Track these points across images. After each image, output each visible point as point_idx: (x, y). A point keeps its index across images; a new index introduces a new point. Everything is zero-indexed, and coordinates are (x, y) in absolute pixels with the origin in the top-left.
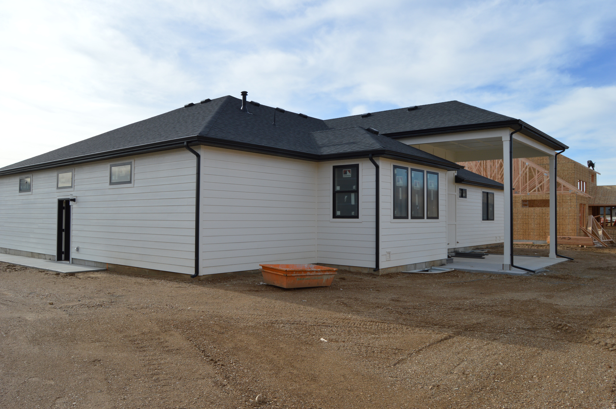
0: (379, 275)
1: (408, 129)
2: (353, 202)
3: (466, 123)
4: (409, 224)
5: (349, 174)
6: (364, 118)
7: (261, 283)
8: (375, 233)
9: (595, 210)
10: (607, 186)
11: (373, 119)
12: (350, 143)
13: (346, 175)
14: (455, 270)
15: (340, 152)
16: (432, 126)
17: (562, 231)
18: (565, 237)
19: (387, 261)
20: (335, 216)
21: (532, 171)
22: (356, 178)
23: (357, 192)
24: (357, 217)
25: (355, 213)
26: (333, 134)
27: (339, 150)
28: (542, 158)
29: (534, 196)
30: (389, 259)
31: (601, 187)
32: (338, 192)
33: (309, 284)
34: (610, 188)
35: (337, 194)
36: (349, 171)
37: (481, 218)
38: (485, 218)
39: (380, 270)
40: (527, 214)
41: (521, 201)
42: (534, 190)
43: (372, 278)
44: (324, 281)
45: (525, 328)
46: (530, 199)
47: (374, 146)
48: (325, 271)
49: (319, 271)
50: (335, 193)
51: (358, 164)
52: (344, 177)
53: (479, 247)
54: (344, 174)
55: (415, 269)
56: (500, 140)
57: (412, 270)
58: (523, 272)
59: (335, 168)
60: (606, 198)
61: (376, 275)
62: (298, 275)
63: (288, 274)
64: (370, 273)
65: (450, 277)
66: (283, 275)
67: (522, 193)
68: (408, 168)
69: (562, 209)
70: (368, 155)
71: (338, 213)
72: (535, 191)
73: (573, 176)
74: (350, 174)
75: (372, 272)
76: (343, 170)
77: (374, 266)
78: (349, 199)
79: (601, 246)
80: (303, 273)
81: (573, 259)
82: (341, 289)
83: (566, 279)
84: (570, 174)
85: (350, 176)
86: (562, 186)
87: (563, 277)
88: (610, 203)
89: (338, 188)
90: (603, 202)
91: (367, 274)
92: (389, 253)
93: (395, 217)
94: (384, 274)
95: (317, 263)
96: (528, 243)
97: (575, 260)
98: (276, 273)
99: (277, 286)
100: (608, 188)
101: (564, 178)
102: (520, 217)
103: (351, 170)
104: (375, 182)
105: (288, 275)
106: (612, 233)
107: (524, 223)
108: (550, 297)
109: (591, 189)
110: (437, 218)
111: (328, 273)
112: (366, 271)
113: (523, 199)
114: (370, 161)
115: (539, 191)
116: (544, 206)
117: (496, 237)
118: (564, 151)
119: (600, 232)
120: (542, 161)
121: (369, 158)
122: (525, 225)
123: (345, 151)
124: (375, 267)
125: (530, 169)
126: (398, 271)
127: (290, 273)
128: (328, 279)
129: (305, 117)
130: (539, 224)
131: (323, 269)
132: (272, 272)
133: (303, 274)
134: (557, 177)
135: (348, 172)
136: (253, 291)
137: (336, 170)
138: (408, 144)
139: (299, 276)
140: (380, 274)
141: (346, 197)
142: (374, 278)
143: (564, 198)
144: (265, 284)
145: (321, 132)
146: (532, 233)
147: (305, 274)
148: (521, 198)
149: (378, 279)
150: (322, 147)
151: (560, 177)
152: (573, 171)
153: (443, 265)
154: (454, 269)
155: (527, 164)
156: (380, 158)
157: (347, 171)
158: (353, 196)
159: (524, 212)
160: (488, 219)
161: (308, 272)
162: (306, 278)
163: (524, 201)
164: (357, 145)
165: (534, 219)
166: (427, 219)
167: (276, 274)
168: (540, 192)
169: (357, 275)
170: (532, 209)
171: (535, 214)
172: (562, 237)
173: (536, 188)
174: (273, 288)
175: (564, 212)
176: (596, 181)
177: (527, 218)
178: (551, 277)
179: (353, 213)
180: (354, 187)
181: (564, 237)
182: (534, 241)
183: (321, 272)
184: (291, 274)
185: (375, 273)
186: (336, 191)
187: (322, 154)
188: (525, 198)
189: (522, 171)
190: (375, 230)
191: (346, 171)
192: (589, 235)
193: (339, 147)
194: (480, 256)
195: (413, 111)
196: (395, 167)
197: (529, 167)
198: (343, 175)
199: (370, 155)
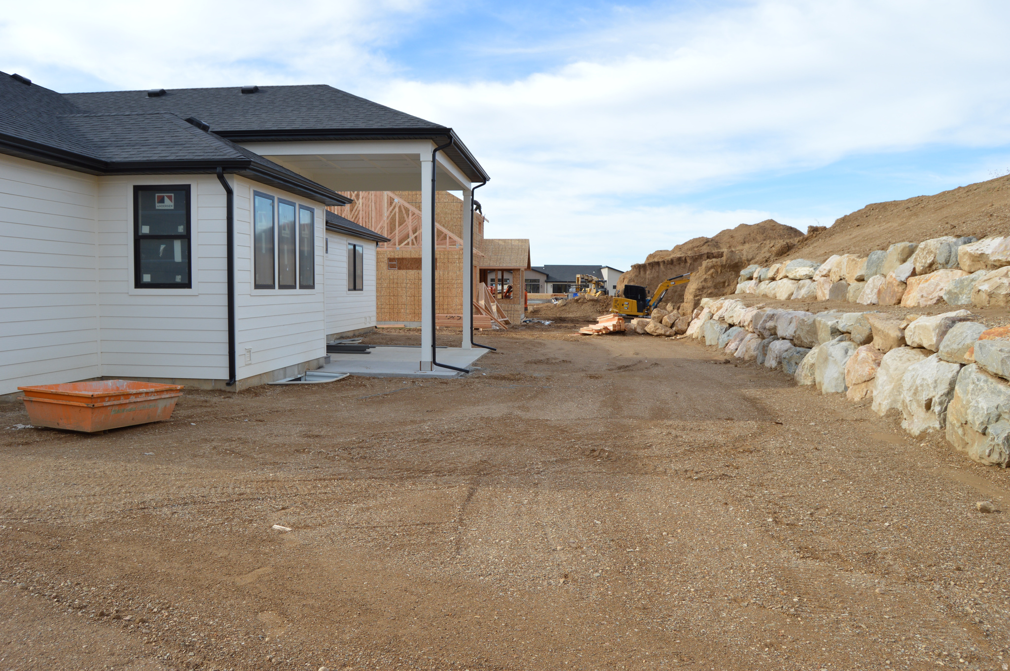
0: (235, 393)
1: (255, 127)
2: (178, 257)
3: (361, 125)
4: (277, 297)
5: (169, 204)
6: (154, 99)
7: (20, 426)
8: (226, 315)
9: (484, 274)
10: (499, 240)
11: (174, 101)
12: (168, 143)
13: (163, 204)
14: (351, 376)
15: (151, 159)
16: (298, 125)
17: (446, 306)
18: (453, 315)
19: (246, 365)
20: (139, 284)
21: (404, 212)
22: (184, 212)
23: (186, 237)
24: (188, 285)
25: (182, 279)
26: (117, 122)
27: (149, 155)
28: (414, 193)
29: (406, 252)
30: (249, 362)
31: (491, 241)
32: (146, 237)
33: (133, 419)
34: (503, 244)
35: (141, 241)
36: (169, 197)
37: (346, 288)
38: (352, 287)
39: (237, 383)
40: (395, 281)
41: (386, 259)
42: (406, 242)
43: (224, 398)
44: (159, 411)
45: (552, 461)
46: (400, 256)
47: (225, 152)
48: (162, 392)
49: (152, 392)
50: (138, 239)
51: (189, 186)
52: (157, 208)
53: (344, 335)
54: (159, 202)
55: (285, 377)
56: (416, 158)
57: (281, 379)
58: (453, 373)
59: (137, 189)
60: (499, 257)
61: (229, 392)
62: (116, 402)
63: (93, 403)
64: (218, 390)
65: (352, 387)
66: (86, 406)
67: (387, 247)
68: (274, 197)
69: (447, 273)
70: (216, 168)
71: (147, 278)
72: (408, 244)
73: (459, 223)
74: (172, 204)
75: (223, 387)
76: (157, 195)
77: (225, 375)
78: (170, 252)
79: (498, 328)
80: (122, 398)
81: (495, 350)
82: (192, 424)
83: (518, 380)
84: (455, 219)
85: (173, 208)
86: (448, 238)
87: (512, 377)
88: (505, 265)
89: (145, 230)
90: (495, 264)
91: (211, 391)
92: (249, 351)
93: (257, 287)
94: (242, 389)
95: (100, 376)
96: (396, 326)
97: (498, 351)
98: (64, 403)
99: (69, 429)
100: (501, 243)
101: (446, 225)
102: (386, 284)
103: (173, 195)
104: (226, 221)
105: (96, 405)
106: (507, 309)
107: (391, 294)
108: (527, 409)
109: (478, 243)
110: (313, 287)
111: (167, 396)
112: (208, 387)
113: (389, 257)
114: (218, 181)
115: (413, 244)
116: (418, 267)
117: (366, 318)
118: (485, 183)
119: (494, 308)
120: (415, 196)
121: (216, 175)
122: (392, 298)
123: (163, 158)
124: (228, 378)
125: (400, 207)
126: (263, 384)
127: (99, 400)
128: (165, 407)
129: (27, 82)
130: (414, 296)
131: (158, 389)
132: (55, 402)
133: (123, 401)
134: (436, 224)
135: (167, 200)
136: (19, 444)
137: (140, 193)
138: (259, 154)
139: (117, 405)
140: (237, 392)
141: (162, 247)
142: (228, 397)
143: (450, 257)
144: (29, 426)
145: (86, 117)
146: (402, 310)
147: (127, 401)
148: (387, 255)
149: (236, 400)
150: (105, 147)
151: (440, 223)
152: (459, 216)
153: (320, 367)
154: (348, 374)
155: (396, 200)
156: (235, 175)
157: (166, 198)
158: (177, 245)
159: (391, 277)
160: (355, 289)
161: (132, 397)
162: (128, 408)
163: (390, 260)
164: (185, 149)
165: (406, 288)
166: (300, 288)
167: (66, 405)
168: (414, 246)
169: (192, 394)
170: (403, 272)
171: (408, 281)
172: (449, 315)
173: (409, 240)
174: (55, 434)
175: (450, 278)
176: (483, 231)
177: (395, 286)
178: (496, 378)
179: (178, 279)
180: (181, 229)
181: (451, 315)
182: (406, 323)
183: (156, 394)
184: (101, 402)
185: (228, 389)
186: (140, 234)
187: (114, 160)
188: (392, 255)
189: (389, 212)
190: (226, 309)
191: (163, 197)
192: (481, 310)
193: (147, 149)
194: (361, 349)
195: (251, 95)
196: (256, 194)
197: (399, 204)
198: (157, 205)
199: (219, 170)
